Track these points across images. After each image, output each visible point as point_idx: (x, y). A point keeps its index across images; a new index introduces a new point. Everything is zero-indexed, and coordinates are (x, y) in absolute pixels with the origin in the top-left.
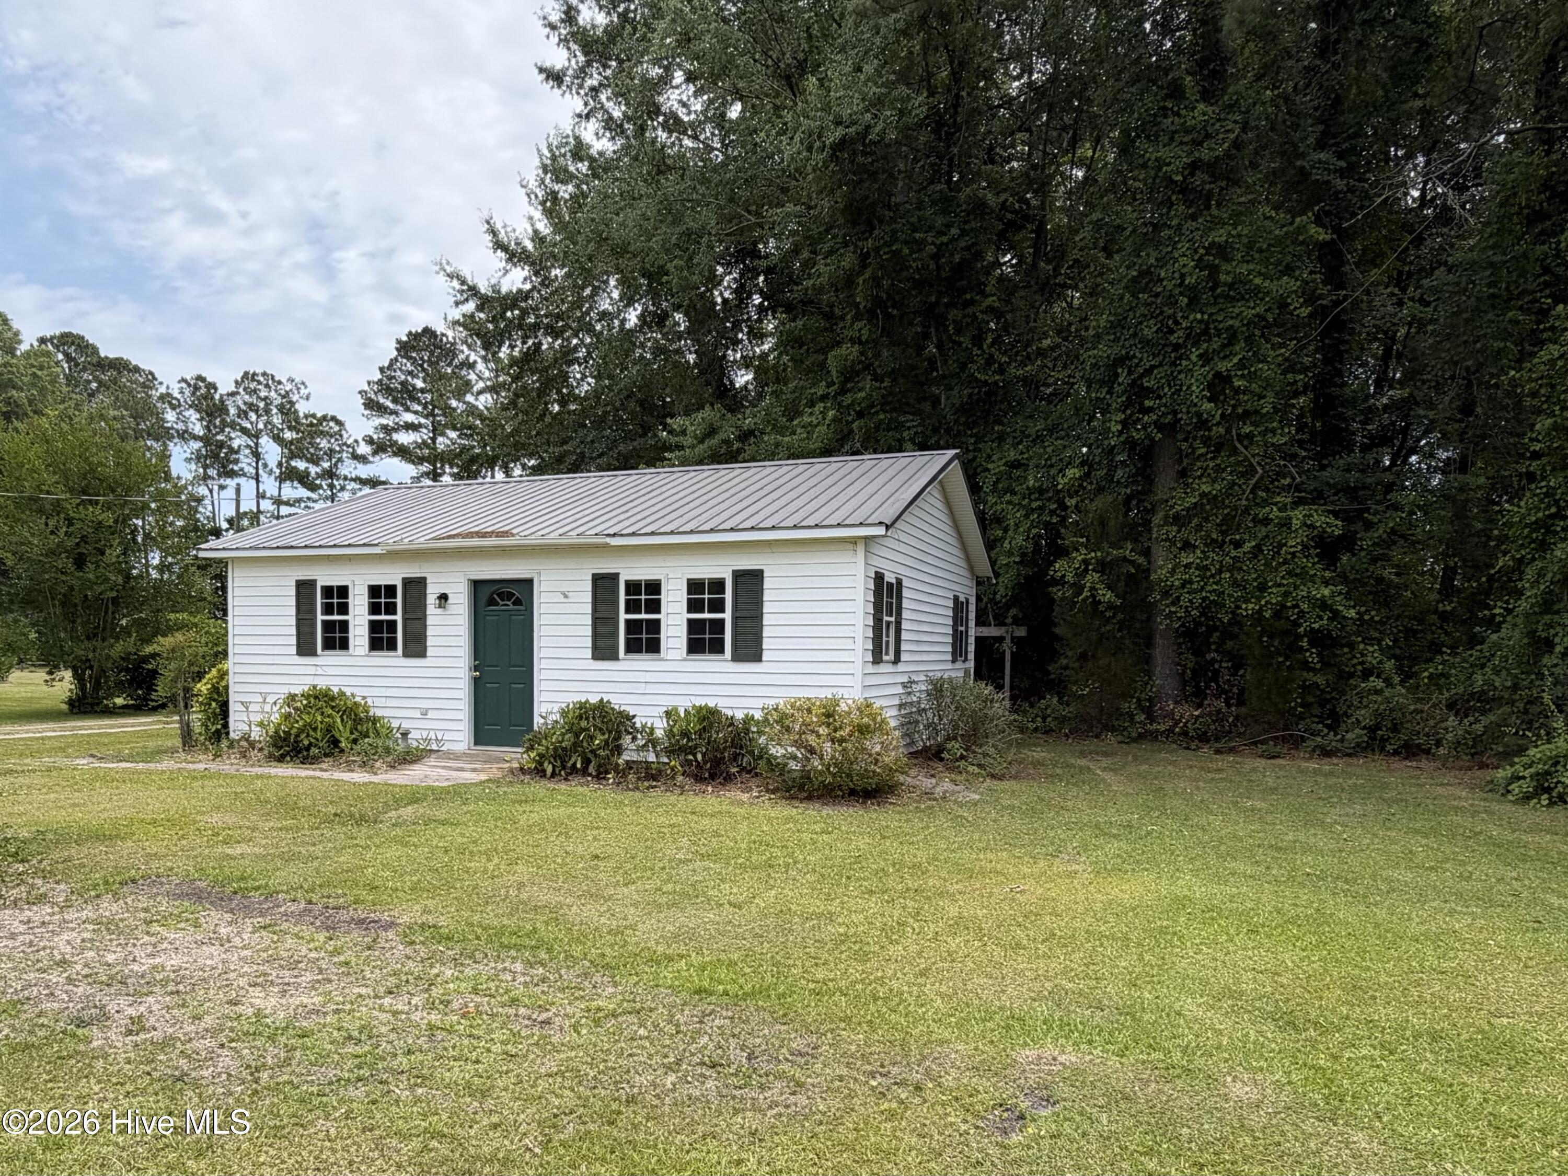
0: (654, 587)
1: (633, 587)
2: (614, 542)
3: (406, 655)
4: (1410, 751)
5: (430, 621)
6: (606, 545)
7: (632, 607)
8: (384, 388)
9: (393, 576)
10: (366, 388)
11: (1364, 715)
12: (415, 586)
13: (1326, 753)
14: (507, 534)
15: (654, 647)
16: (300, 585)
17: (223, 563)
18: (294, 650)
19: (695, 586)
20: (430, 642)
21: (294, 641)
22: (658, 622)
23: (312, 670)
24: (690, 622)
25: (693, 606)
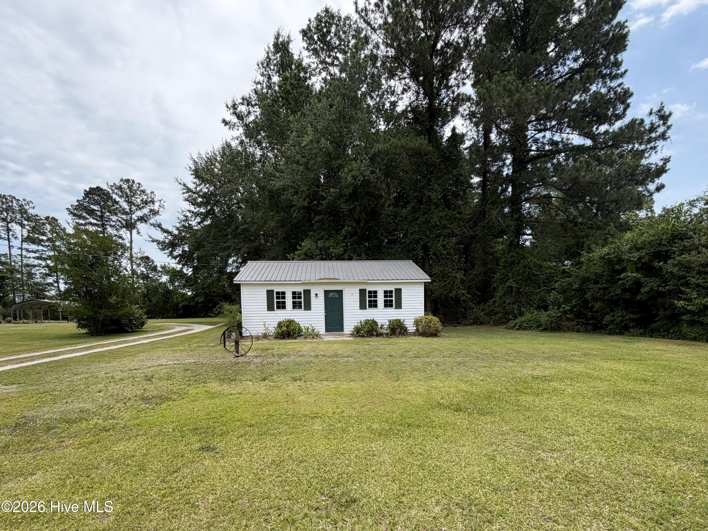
0: (376, 292)
1: (370, 292)
2: (368, 281)
3: (305, 310)
4: (482, 324)
5: (312, 301)
6: (366, 283)
7: (370, 297)
8: (77, 208)
9: (300, 289)
10: (70, 207)
11: (472, 317)
12: (307, 293)
13: (466, 325)
14: (337, 279)
15: (376, 306)
16: (268, 291)
17: (239, 285)
18: (266, 309)
19: (386, 292)
20: (312, 306)
21: (266, 307)
22: (376, 300)
23: (273, 315)
24: (385, 300)
25: (385, 296)
